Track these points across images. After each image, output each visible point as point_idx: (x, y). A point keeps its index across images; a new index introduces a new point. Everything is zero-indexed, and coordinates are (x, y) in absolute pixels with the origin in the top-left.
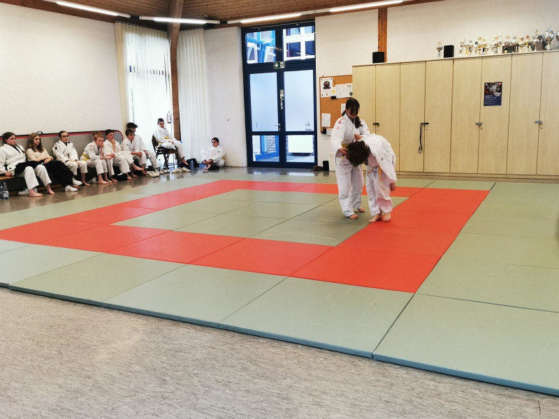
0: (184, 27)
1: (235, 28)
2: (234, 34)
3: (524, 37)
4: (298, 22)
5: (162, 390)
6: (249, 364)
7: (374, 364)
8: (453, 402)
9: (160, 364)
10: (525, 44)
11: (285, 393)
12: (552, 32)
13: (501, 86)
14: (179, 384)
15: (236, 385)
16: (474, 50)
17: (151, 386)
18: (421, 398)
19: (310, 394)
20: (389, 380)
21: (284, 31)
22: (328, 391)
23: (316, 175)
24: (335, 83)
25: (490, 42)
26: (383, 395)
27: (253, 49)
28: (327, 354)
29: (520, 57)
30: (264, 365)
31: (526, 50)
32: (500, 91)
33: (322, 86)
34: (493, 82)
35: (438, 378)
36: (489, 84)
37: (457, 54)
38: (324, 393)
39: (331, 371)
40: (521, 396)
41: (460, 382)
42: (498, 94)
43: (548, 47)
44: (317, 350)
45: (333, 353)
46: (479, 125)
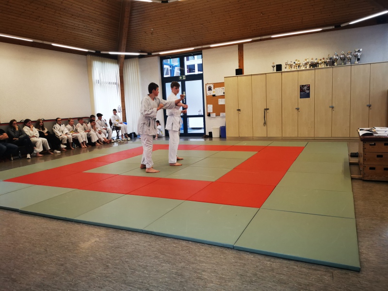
0: (127, 57)
1: (157, 57)
2: (156, 61)
3: (322, 58)
4: (192, 53)
5: (105, 272)
6: (159, 254)
7: (234, 252)
8: (281, 274)
9: (105, 255)
10: (322, 63)
11: (180, 271)
12: (337, 55)
13: (309, 87)
14: (116, 268)
15: (151, 268)
16: (293, 66)
17: (99, 270)
18: (262, 272)
19: (195, 272)
20: (243, 262)
21: (185, 58)
22: (206, 270)
23: (205, 140)
24: (214, 87)
25: (303, 62)
26: (239, 271)
27: (168, 69)
28: (206, 247)
29: (319, 70)
30: (168, 255)
31: (323, 66)
32: (309, 90)
33: (207, 89)
34: (305, 84)
35: (272, 260)
36: (302, 86)
37: (283, 69)
38: (204, 271)
39: (209, 257)
40: (322, 269)
41: (285, 262)
42: (307, 91)
43: (335, 64)
44: (201, 244)
45: (210, 246)
46: (298, 109)
